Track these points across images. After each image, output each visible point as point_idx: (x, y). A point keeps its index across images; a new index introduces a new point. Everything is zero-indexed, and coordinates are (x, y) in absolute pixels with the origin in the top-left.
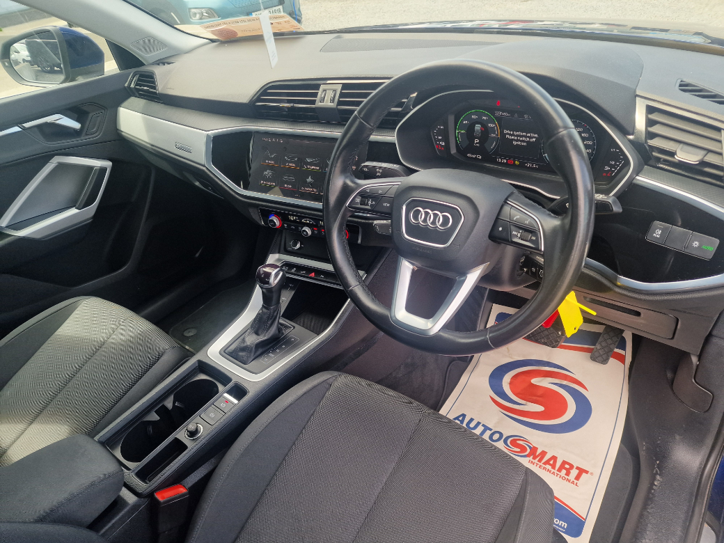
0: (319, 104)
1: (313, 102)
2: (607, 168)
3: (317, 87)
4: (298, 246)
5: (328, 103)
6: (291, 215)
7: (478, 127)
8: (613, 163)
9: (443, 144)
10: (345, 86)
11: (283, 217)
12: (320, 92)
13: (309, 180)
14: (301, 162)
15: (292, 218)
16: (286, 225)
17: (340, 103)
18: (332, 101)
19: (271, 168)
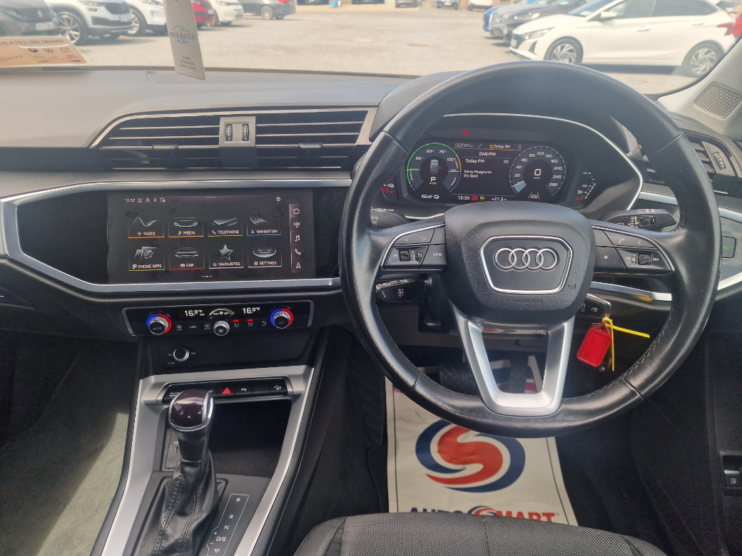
0: (223, 143)
1: (216, 141)
2: (580, 192)
3: (216, 120)
4: (187, 355)
5: (238, 142)
6: (188, 309)
7: (434, 163)
8: (586, 186)
9: (393, 186)
10: (260, 119)
11: (175, 315)
12: (221, 126)
13: (225, 250)
14: (205, 226)
15: (190, 313)
16: (179, 327)
17: (258, 140)
18: (246, 137)
19: (150, 242)
